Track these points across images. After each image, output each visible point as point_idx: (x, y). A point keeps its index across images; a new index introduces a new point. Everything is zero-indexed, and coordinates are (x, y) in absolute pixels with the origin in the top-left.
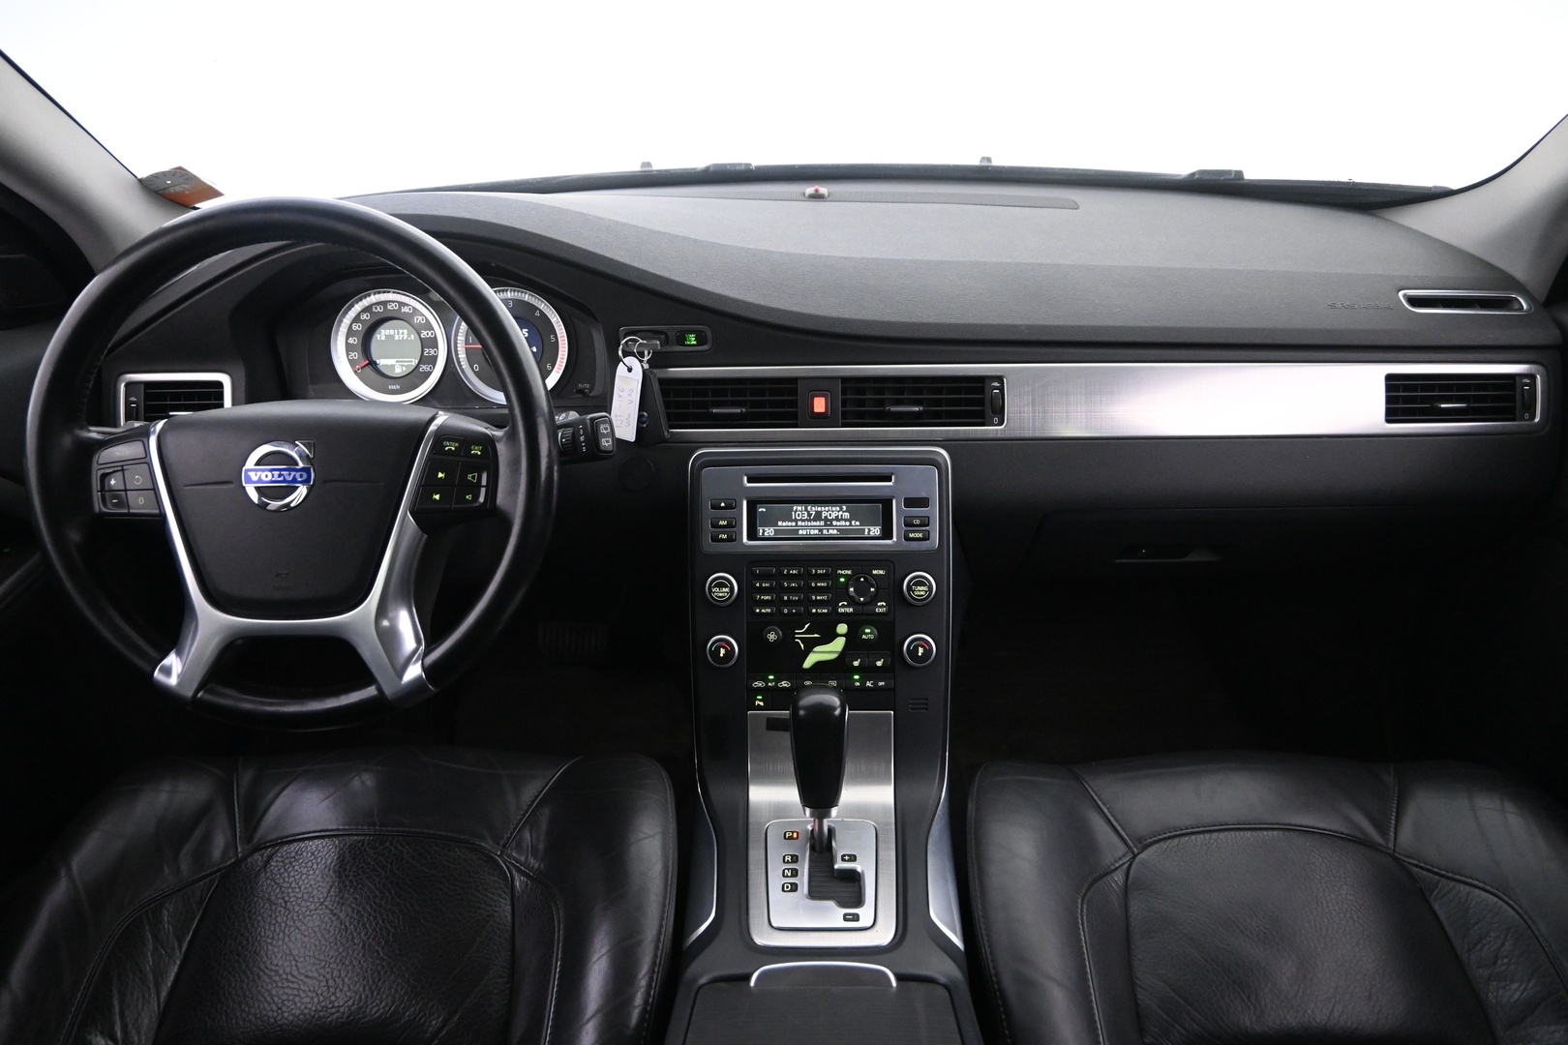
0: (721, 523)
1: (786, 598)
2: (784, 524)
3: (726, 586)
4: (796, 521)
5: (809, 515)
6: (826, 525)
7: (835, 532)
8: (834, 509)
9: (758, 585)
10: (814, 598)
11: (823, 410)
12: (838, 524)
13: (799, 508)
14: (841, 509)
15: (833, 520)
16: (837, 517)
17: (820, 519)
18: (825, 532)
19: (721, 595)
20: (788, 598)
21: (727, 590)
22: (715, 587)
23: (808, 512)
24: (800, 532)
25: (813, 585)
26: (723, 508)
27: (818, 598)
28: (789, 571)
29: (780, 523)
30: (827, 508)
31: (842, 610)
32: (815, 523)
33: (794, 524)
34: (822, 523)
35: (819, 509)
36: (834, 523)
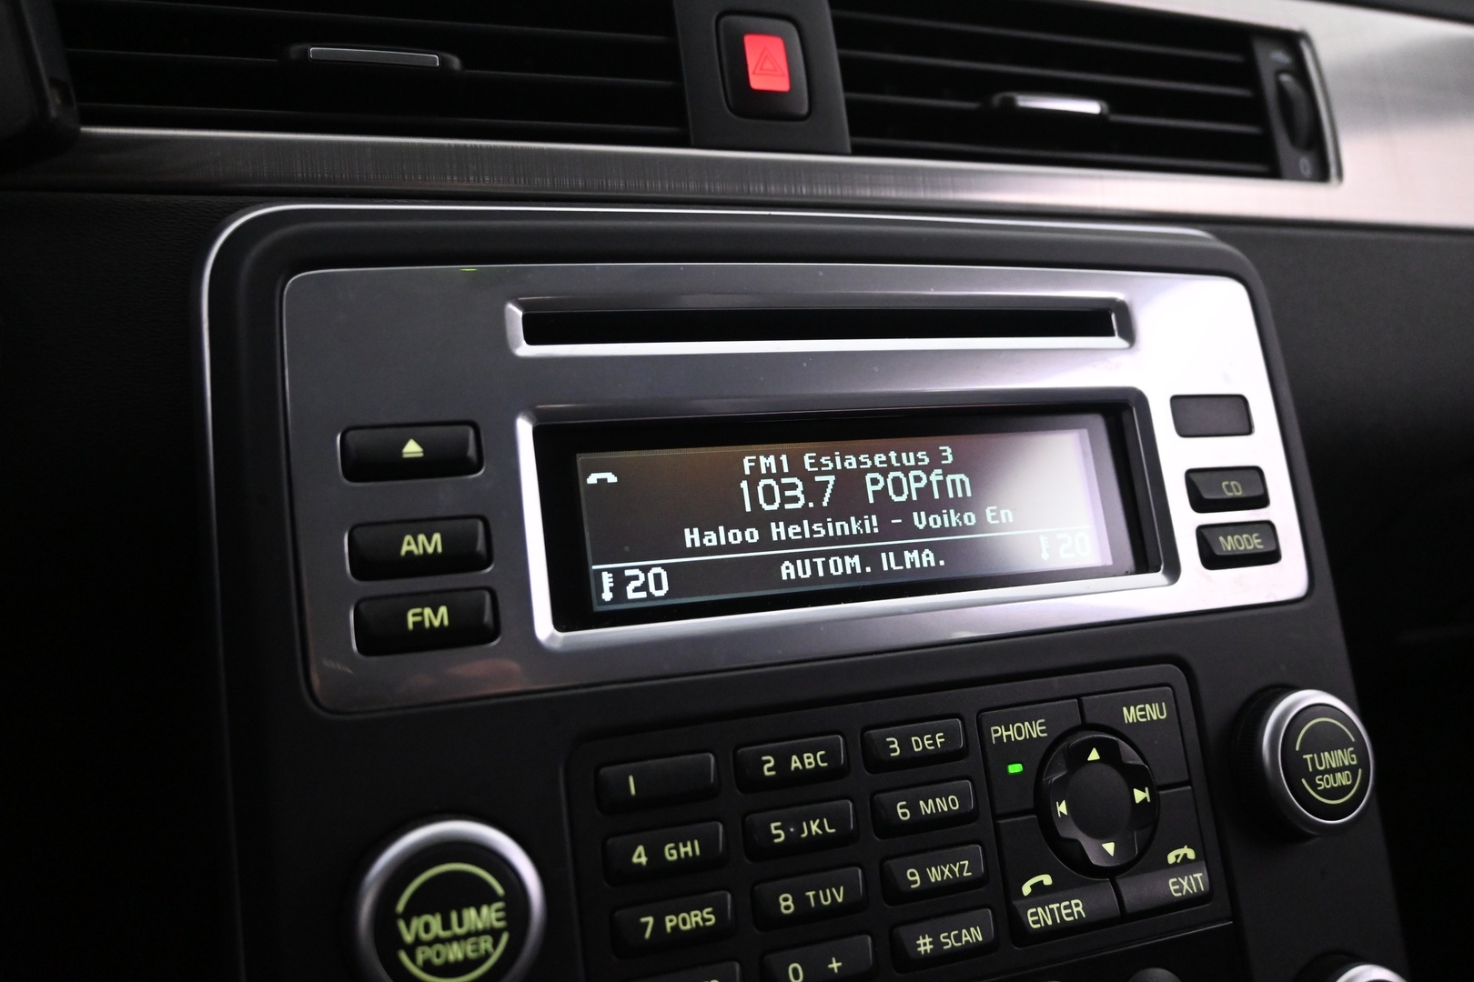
0: (409, 546)
1: (786, 904)
2: (711, 539)
3: (486, 896)
4: (761, 520)
5: (814, 491)
6: (886, 532)
7: (928, 558)
8: (909, 459)
9: (640, 857)
10: (914, 877)
11: (780, 84)
12: (935, 521)
13: (768, 462)
14: (936, 461)
15: (909, 506)
16: (925, 492)
17: (862, 510)
18: (888, 562)
19: (455, 953)
20: (800, 900)
21: (489, 916)
22: (415, 909)
23: (807, 478)
24: (787, 571)
25: (903, 812)
26: (413, 469)
27: (935, 875)
28: (782, 763)
29: (691, 537)
30: (879, 458)
31: (1038, 917)
32: (840, 528)
33: (753, 535)
34: (872, 524)
35: (851, 463)
36: (920, 520)
